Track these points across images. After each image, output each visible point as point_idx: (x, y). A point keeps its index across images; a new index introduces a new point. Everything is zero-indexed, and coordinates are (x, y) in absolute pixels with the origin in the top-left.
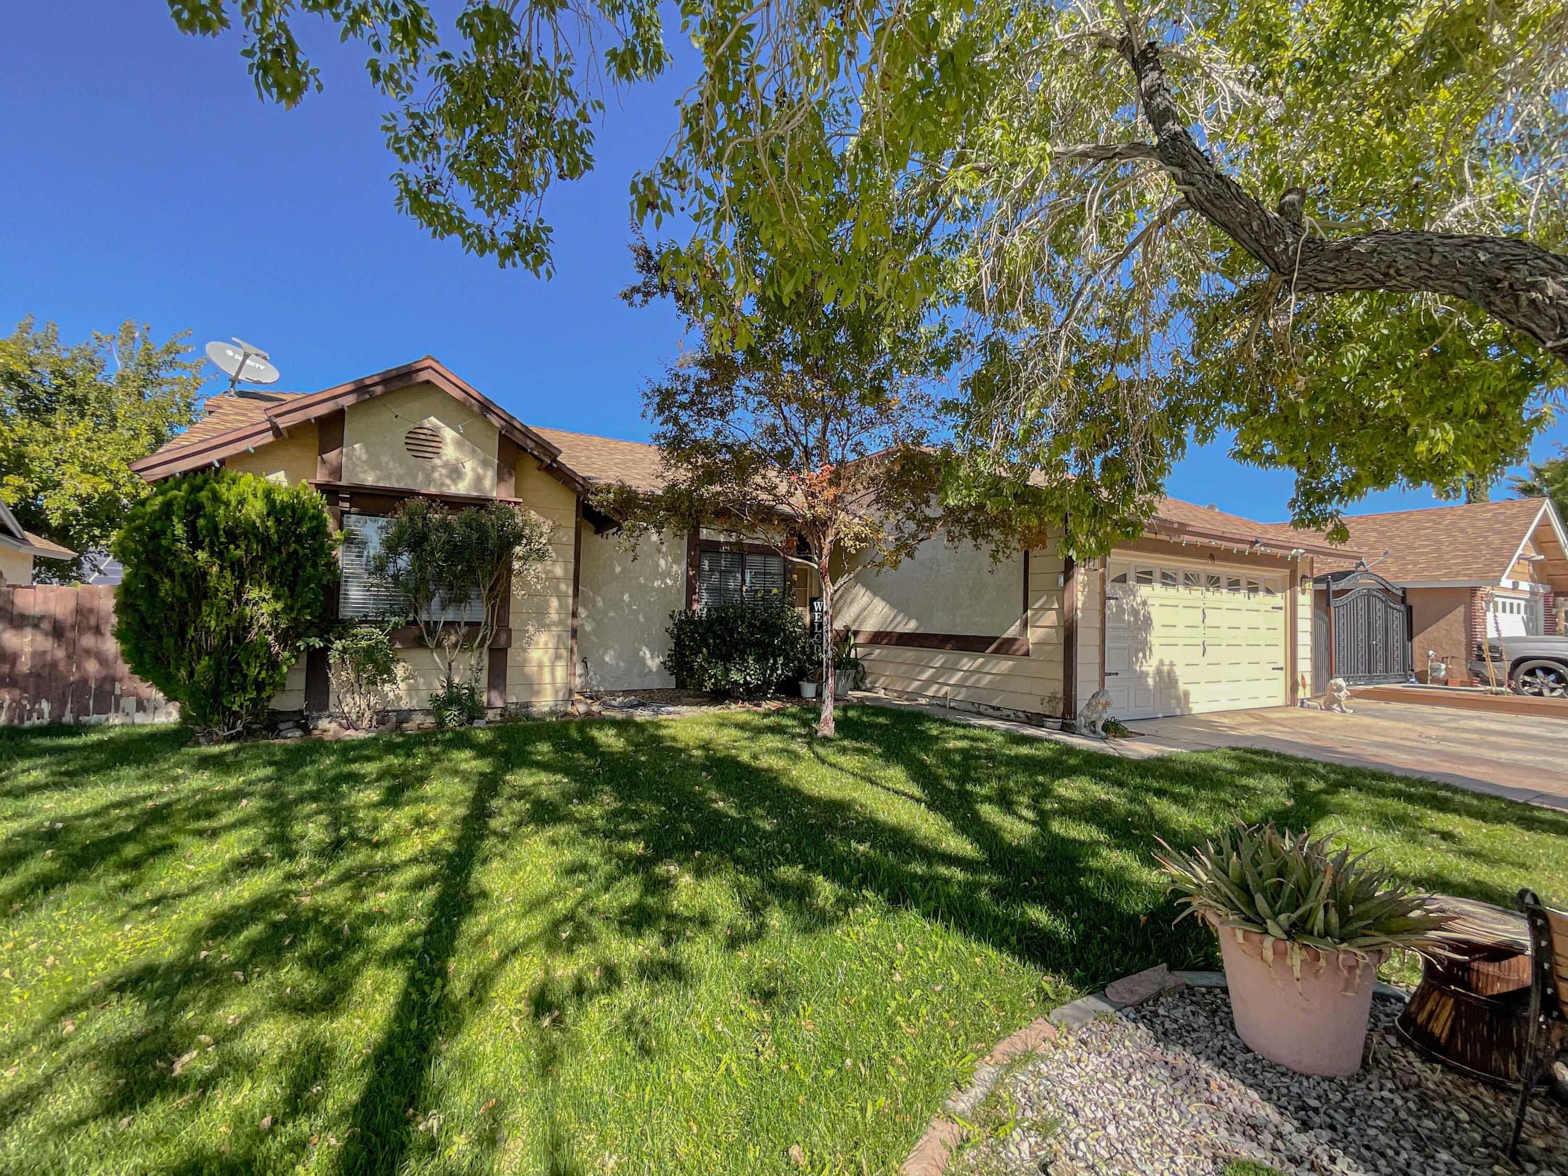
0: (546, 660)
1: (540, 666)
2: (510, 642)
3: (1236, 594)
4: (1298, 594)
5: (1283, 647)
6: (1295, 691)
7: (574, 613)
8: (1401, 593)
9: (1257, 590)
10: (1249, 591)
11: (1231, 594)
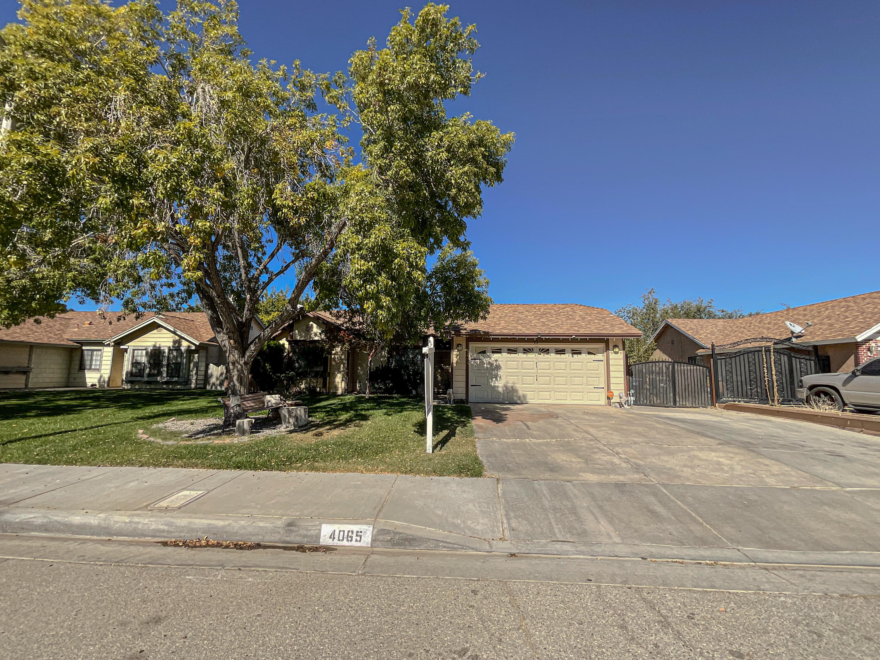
1: (339, 383)
2: (329, 376)
3: (562, 356)
4: (610, 354)
5: (603, 378)
6: (609, 398)
7: (348, 369)
8: (811, 349)
9: (580, 353)
10: (573, 354)
11: (559, 356)
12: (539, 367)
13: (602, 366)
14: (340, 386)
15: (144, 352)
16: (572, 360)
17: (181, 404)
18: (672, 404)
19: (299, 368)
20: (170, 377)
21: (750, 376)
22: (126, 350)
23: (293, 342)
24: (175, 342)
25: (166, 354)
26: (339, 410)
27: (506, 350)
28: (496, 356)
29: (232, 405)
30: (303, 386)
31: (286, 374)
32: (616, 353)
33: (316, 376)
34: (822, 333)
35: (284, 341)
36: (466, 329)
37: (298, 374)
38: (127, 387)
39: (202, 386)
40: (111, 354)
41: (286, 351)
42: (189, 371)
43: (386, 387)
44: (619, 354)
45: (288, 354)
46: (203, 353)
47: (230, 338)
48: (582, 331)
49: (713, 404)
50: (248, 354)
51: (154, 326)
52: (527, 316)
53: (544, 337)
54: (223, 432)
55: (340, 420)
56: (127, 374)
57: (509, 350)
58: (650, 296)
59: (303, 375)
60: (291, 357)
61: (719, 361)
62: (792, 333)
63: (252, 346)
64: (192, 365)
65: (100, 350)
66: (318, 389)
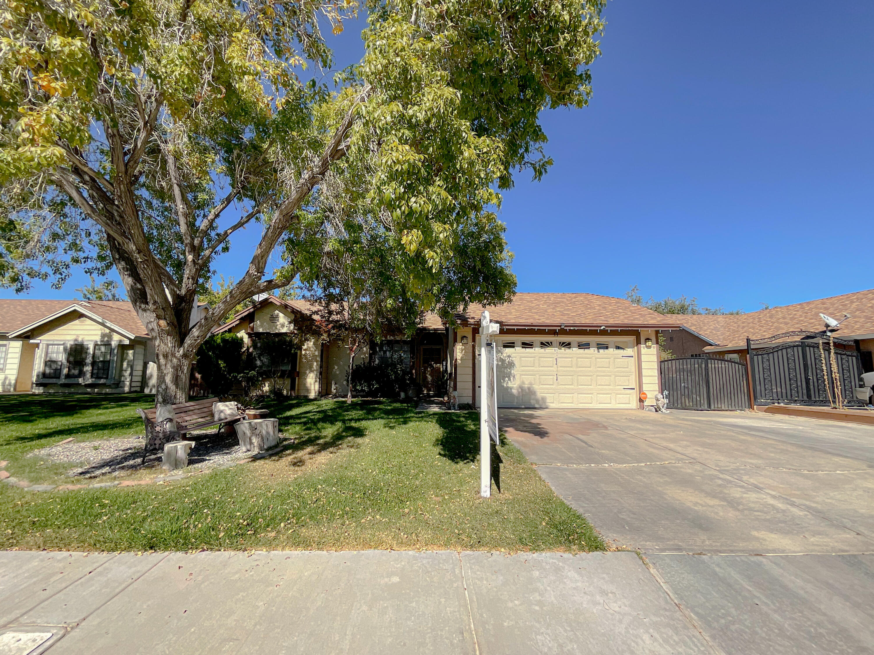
0: (312, 383)
1: (311, 384)
2: (298, 376)
3: (586, 351)
4: (642, 349)
5: (634, 377)
6: (641, 401)
7: (321, 367)
8: (852, 343)
9: (607, 348)
10: (599, 348)
11: (582, 351)
12: (559, 364)
13: (632, 362)
14: (313, 388)
15: (62, 347)
16: (597, 356)
17: (97, 415)
18: (706, 407)
19: (261, 367)
20: (95, 378)
21: (789, 374)
22: (37, 345)
23: (254, 335)
24: (103, 336)
25: (91, 351)
26: (319, 420)
27: (520, 344)
28: (508, 351)
29: (160, 420)
30: (266, 388)
31: (244, 373)
32: (649, 347)
33: (282, 377)
34: (862, 327)
35: (242, 334)
36: (473, 318)
37: (260, 374)
38: (39, 390)
39: (138, 389)
40: (18, 350)
41: (246, 346)
42: (121, 370)
43: (370, 389)
44: (652, 348)
45: (248, 349)
46: (140, 349)
47: (158, 317)
48: (611, 322)
49: (751, 407)
50: (188, 341)
51: (75, 315)
52: (538, 305)
53: (568, 328)
54: (143, 462)
55: (325, 437)
56: (38, 376)
57: (524, 344)
58: (633, 293)
59: (266, 375)
60: (251, 353)
61: (755, 357)
62: (827, 326)
63: (194, 330)
64: (125, 364)
65: (5, 345)
66: (285, 392)
